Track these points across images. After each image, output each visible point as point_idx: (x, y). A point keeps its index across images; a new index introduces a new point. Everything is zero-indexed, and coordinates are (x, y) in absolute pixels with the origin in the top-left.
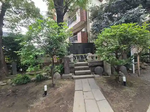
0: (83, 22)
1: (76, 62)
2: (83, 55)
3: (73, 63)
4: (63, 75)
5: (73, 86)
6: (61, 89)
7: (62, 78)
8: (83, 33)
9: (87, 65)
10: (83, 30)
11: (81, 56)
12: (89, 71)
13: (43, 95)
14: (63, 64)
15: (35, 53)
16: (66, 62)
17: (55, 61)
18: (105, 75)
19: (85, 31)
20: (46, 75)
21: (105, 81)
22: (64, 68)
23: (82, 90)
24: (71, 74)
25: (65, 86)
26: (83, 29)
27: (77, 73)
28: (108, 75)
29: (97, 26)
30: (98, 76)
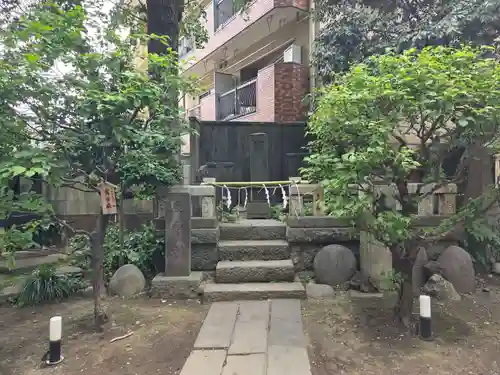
0: (291, 15)
1: (231, 220)
2: (263, 183)
3: (210, 224)
4: (158, 279)
5: (193, 331)
6: (131, 341)
7: (150, 294)
8: (284, 72)
9: (279, 234)
10: (289, 56)
11: (255, 189)
12: (288, 263)
13: (44, 359)
14: (161, 224)
15: (10, 170)
16: (176, 216)
17: (108, 206)
18: (358, 288)
19: (298, 61)
20: (74, 275)
21: (346, 317)
22: (163, 245)
23: (226, 349)
24: (195, 277)
25: (155, 330)
26: (286, 47)
27: (225, 270)
28: (376, 290)
29: (343, 43)
30: (327, 289)
